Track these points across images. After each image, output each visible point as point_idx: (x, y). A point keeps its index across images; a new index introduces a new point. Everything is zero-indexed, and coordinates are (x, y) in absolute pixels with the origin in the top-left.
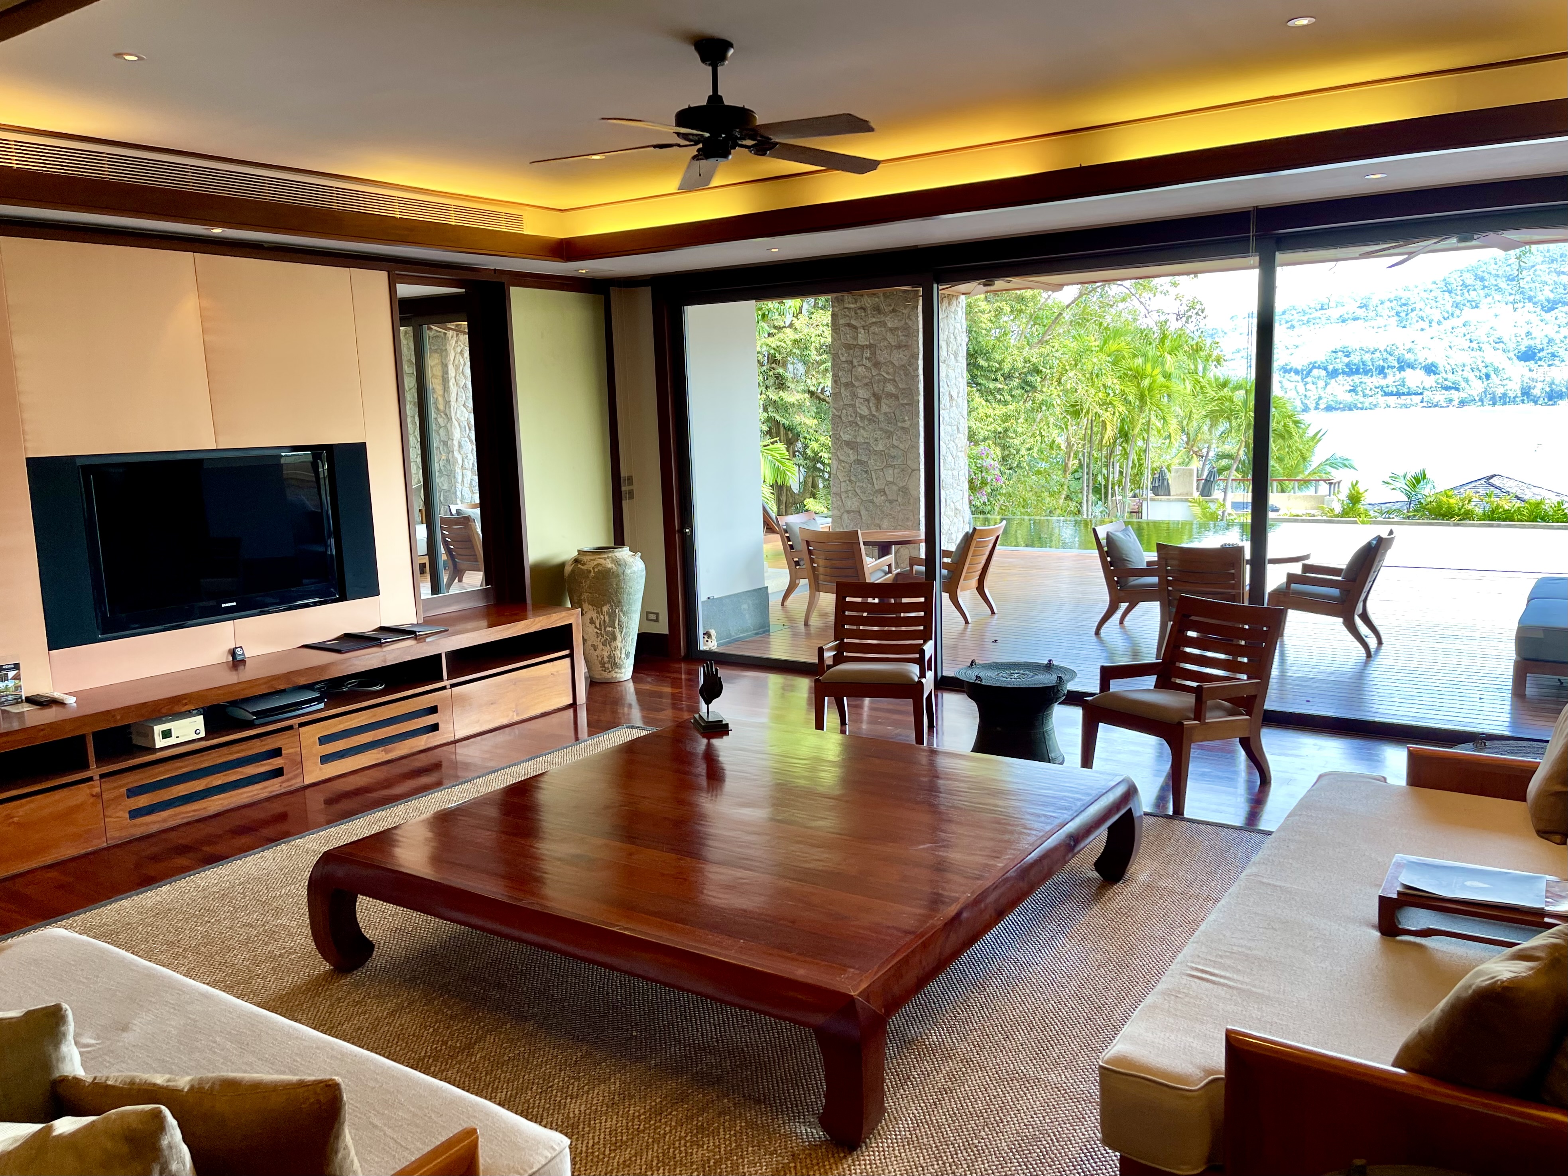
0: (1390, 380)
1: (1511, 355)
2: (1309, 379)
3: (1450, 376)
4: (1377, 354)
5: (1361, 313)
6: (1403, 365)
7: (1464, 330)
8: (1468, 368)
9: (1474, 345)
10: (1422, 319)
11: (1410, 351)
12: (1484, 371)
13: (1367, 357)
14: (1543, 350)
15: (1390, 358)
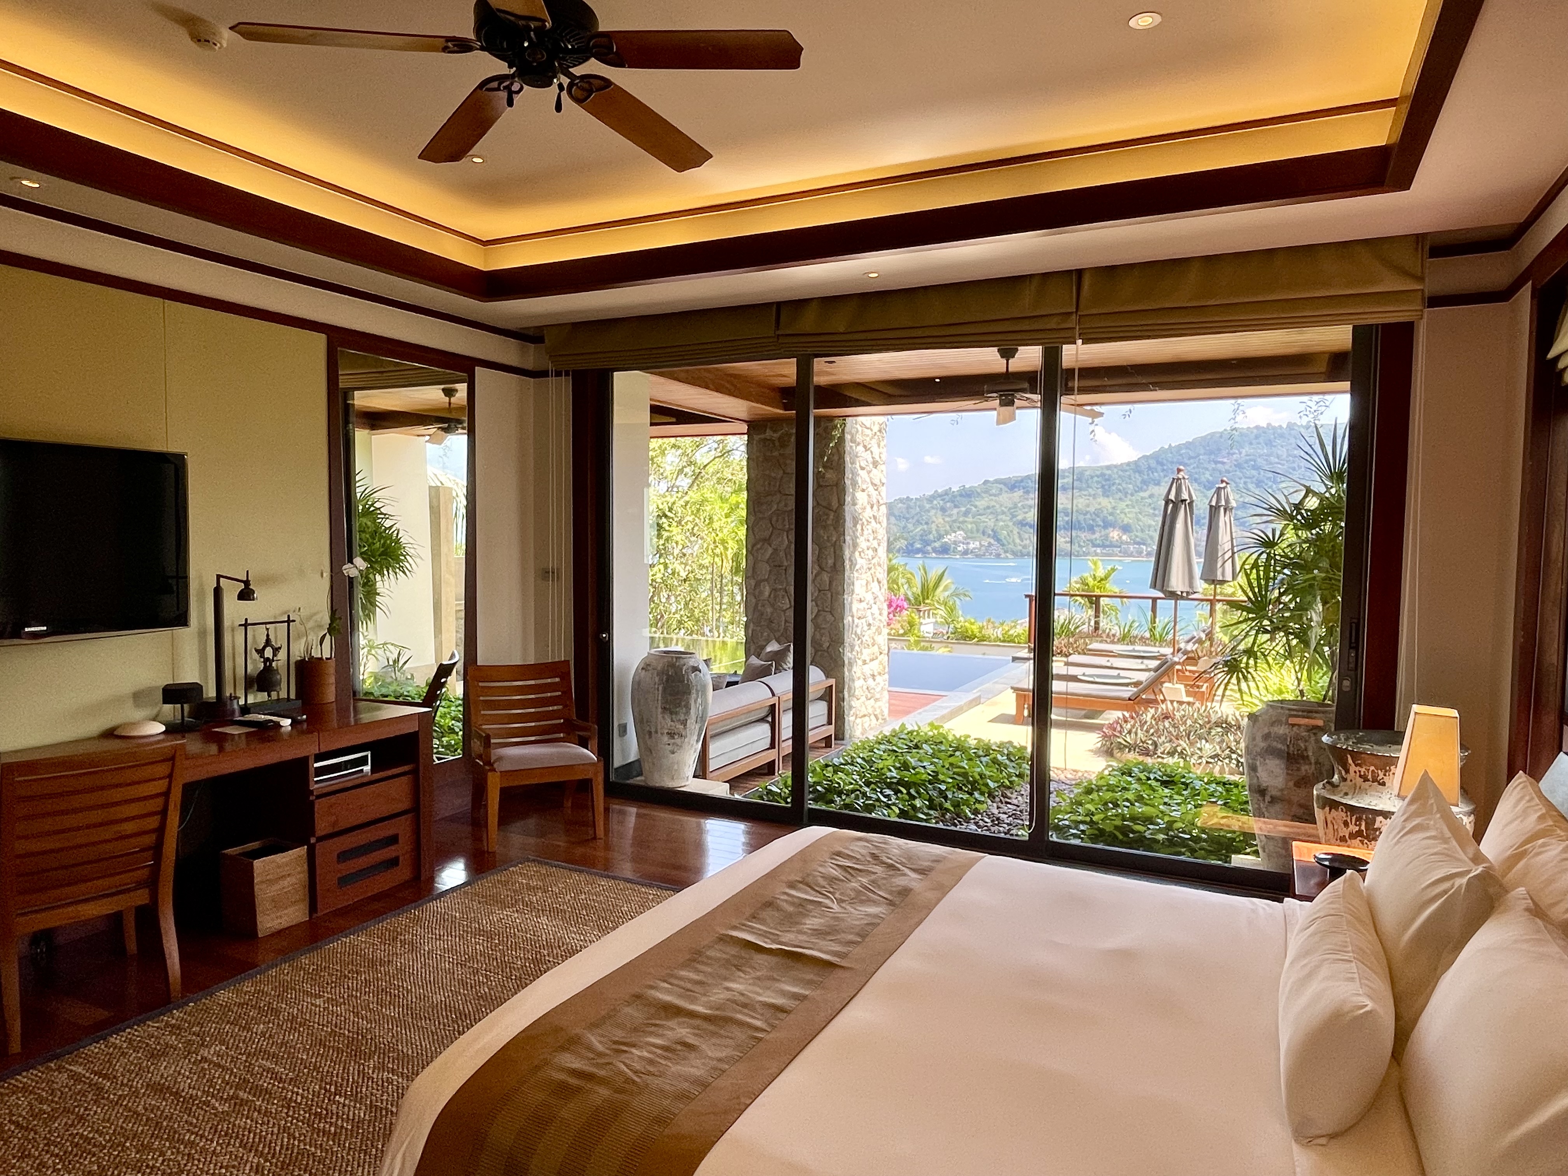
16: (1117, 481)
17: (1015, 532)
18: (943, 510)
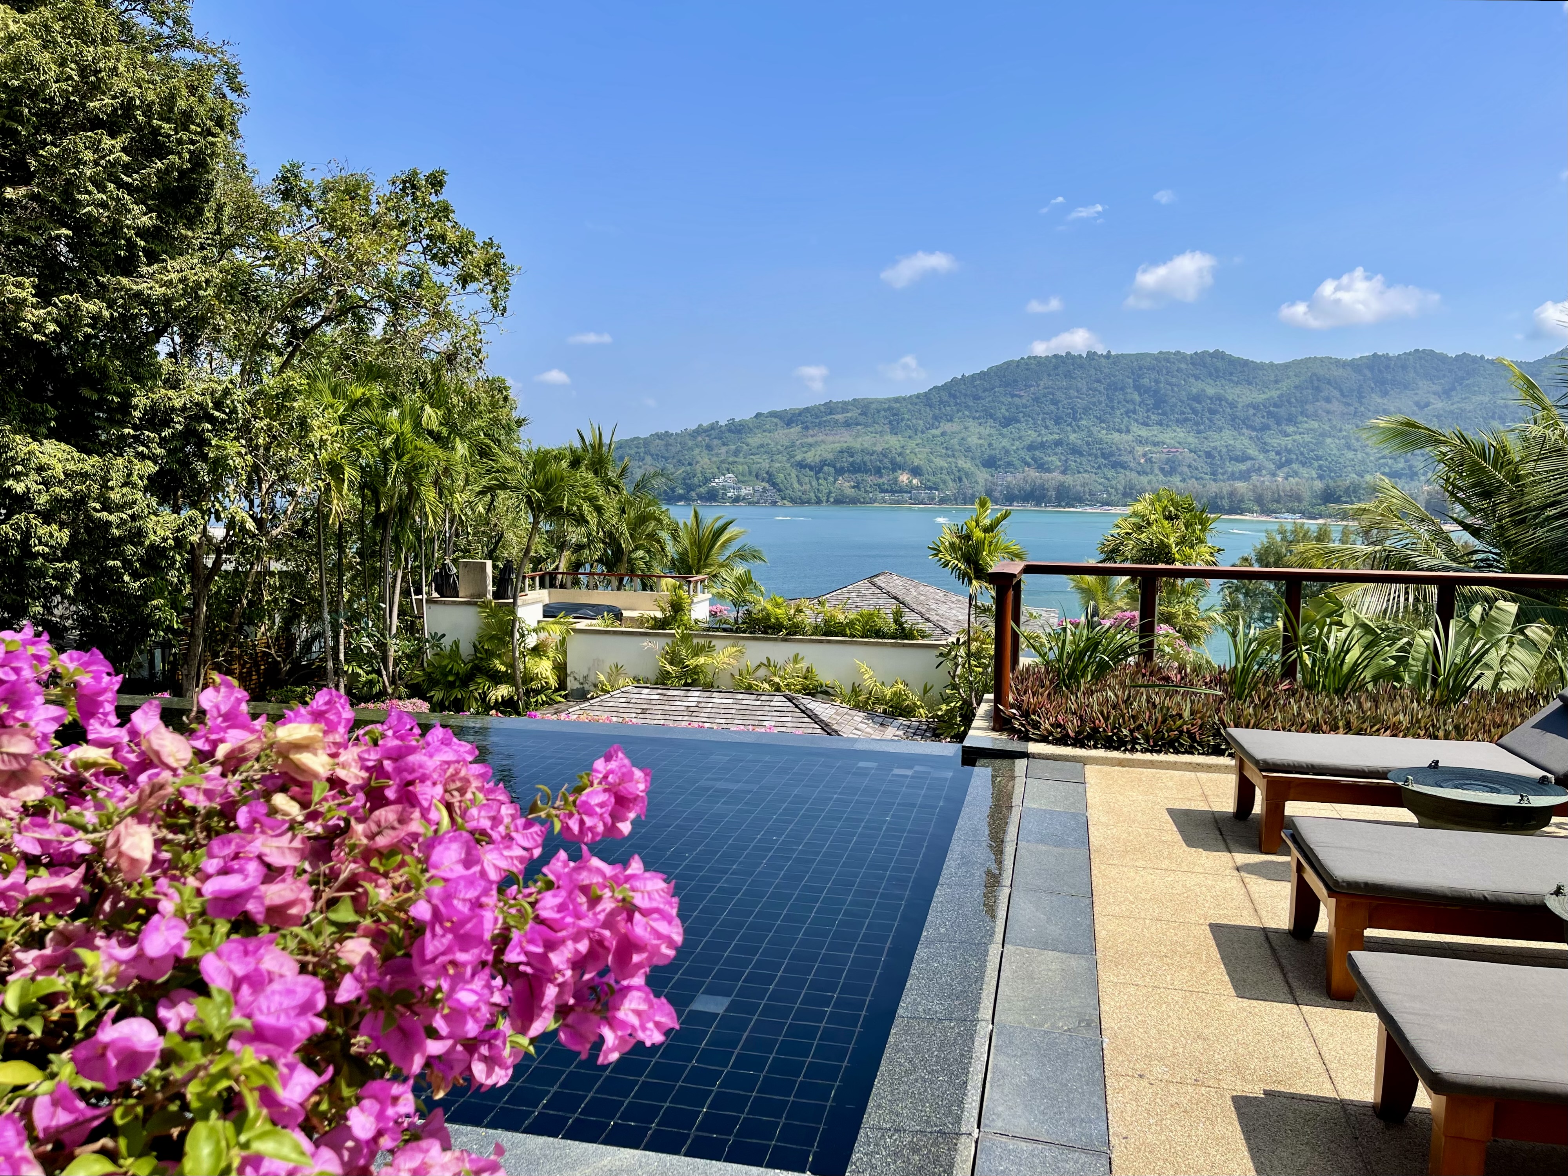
0: (884, 480)
1: (977, 462)
2: (821, 475)
3: (931, 478)
4: (875, 456)
5: (862, 419)
6: (896, 467)
8: (945, 472)
9: (950, 452)
10: (909, 427)
11: (900, 454)
12: (957, 474)
13: (867, 458)
14: (1000, 459)
15: (886, 460)
16: (906, 416)
17: (793, 475)
18: (709, 448)
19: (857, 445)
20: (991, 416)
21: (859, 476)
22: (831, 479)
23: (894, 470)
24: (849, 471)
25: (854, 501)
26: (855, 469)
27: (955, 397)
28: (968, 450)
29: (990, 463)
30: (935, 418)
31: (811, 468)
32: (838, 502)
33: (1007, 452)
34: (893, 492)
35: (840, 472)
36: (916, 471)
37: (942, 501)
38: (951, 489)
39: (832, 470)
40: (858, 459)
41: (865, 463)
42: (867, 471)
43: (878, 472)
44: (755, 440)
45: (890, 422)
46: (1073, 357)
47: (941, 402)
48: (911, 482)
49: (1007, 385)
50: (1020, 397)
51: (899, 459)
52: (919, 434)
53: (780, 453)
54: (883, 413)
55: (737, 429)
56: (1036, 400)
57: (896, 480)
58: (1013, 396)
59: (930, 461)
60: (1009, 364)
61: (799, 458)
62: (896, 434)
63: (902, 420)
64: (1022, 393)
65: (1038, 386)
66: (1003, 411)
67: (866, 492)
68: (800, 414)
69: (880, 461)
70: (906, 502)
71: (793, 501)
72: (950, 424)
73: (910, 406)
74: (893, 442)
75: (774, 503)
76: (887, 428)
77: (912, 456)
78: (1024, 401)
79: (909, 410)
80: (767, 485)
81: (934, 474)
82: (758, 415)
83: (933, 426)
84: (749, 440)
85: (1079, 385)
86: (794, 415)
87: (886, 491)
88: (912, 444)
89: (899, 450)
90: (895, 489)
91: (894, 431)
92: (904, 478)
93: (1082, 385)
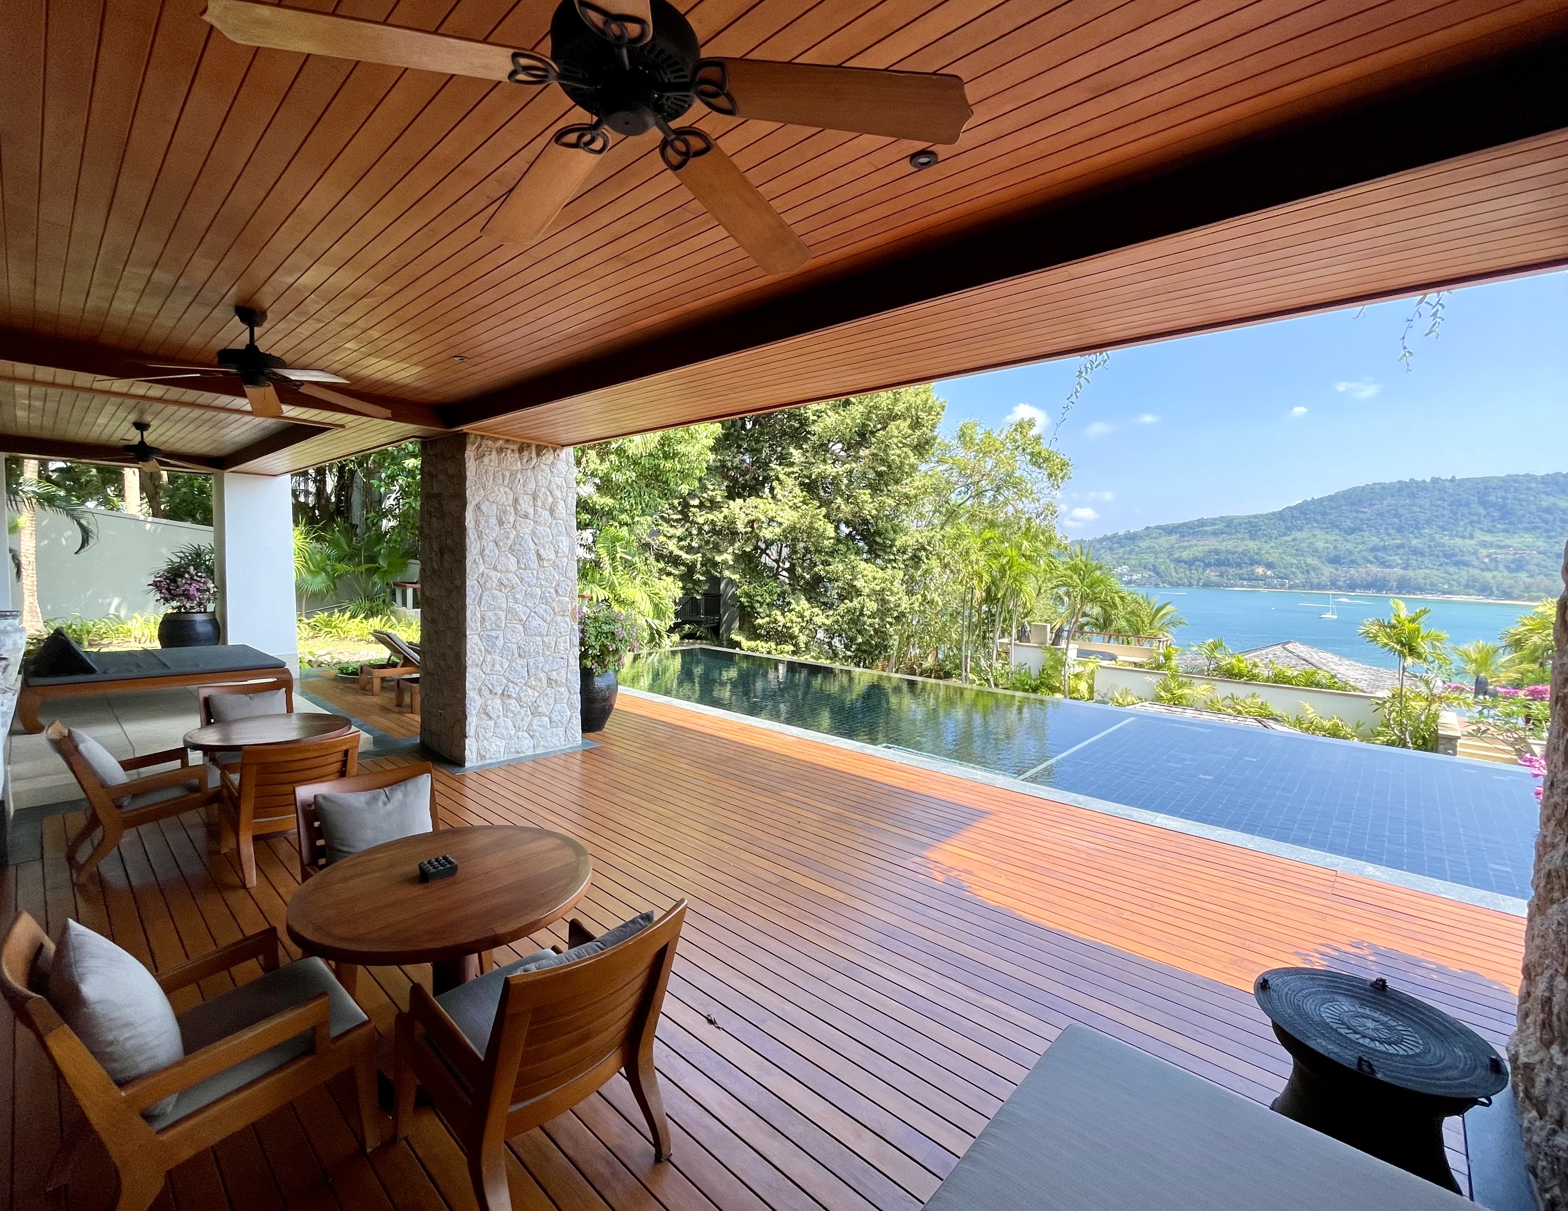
0: (1244, 571)
1: (1324, 559)
2: (1193, 567)
4: (1237, 555)
5: (1226, 530)
6: (1253, 562)
7: (1293, 543)
8: (1294, 566)
9: (1299, 553)
11: (1257, 554)
12: (1306, 568)
13: (1230, 556)
14: (1345, 558)
16: (1263, 528)
18: (1111, 549)
19: (1222, 547)
20: (1337, 527)
21: (1223, 569)
22: (1201, 570)
23: (1251, 564)
24: (1215, 564)
25: (1218, 585)
26: (1219, 563)
27: (1305, 514)
28: (1316, 551)
29: (1335, 561)
30: (1287, 528)
31: (1186, 563)
32: (1205, 585)
33: (1351, 553)
34: (1250, 580)
35: (1208, 565)
36: (1270, 566)
37: (1291, 587)
38: (1300, 578)
39: (1202, 564)
40: (1222, 556)
41: (1228, 560)
42: (1229, 565)
43: (1239, 565)
44: (1144, 544)
45: (1250, 532)
46: (1417, 482)
47: (1293, 517)
48: (1265, 573)
49: (1352, 504)
50: (1365, 512)
51: (1256, 557)
52: (1273, 540)
53: (1162, 552)
54: (1244, 526)
55: (1132, 538)
56: (1381, 515)
57: (1253, 572)
58: (1357, 512)
59: (1282, 559)
60: (1354, 489)
61: (1176, 556)
62: (1254, 540)
63: (1260, 530)
64: (1366, 510)
65: (1382, 504)
66: (1349, 523)
67: (1228, 579)
68: (1178, 527)
69: (1241, 559)
70: (1261, 587)
71: (1170, 584)
72: (1299, 533)
73: (1266, 521)
74: (1252, 545)
75: (1157, 585)
76: (1247, 536)
77: (1267, 555)
78: (1368, 516)
79: (1265, 524)
80: (1152, 573)
81: (1285, 568)
82: (1147, 528)
83: (1285, 534)
84: (1140, 544)
85: (1423, 503)
86: (1174, 528)
87: (1245, 579)
88: (1267, 547)
89: (1256, 551)
90: (1253, 579)
91: (1253, 537)
92: (1260, 570)
93: (1426, 503)
